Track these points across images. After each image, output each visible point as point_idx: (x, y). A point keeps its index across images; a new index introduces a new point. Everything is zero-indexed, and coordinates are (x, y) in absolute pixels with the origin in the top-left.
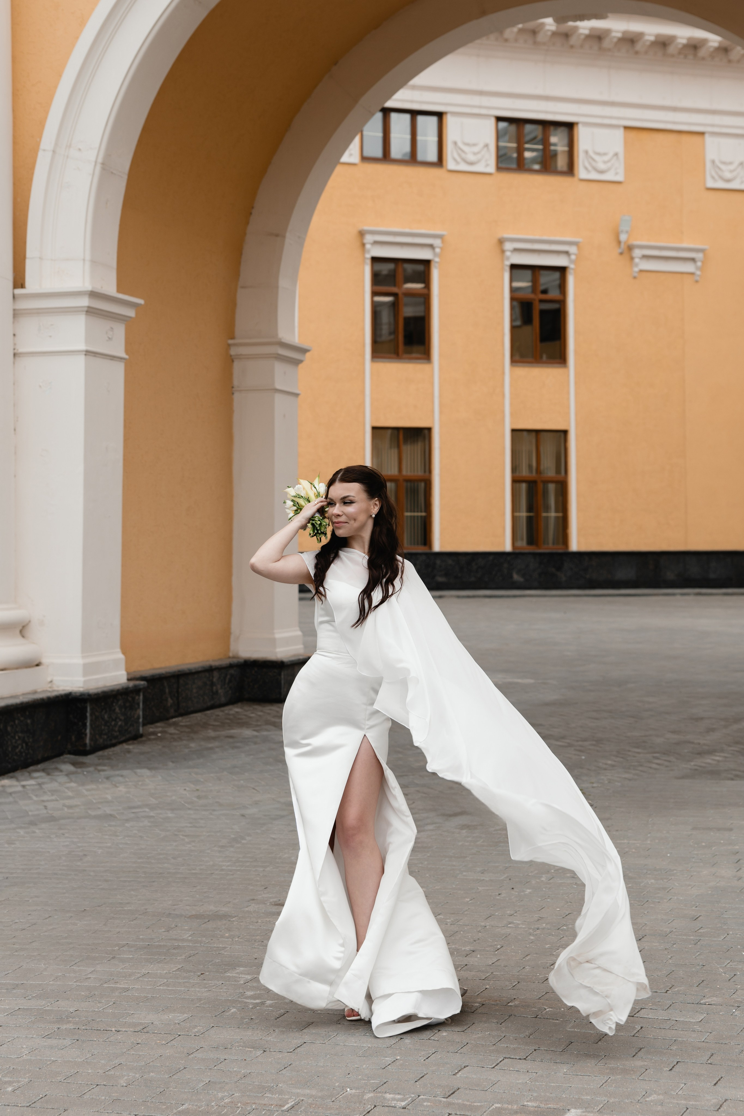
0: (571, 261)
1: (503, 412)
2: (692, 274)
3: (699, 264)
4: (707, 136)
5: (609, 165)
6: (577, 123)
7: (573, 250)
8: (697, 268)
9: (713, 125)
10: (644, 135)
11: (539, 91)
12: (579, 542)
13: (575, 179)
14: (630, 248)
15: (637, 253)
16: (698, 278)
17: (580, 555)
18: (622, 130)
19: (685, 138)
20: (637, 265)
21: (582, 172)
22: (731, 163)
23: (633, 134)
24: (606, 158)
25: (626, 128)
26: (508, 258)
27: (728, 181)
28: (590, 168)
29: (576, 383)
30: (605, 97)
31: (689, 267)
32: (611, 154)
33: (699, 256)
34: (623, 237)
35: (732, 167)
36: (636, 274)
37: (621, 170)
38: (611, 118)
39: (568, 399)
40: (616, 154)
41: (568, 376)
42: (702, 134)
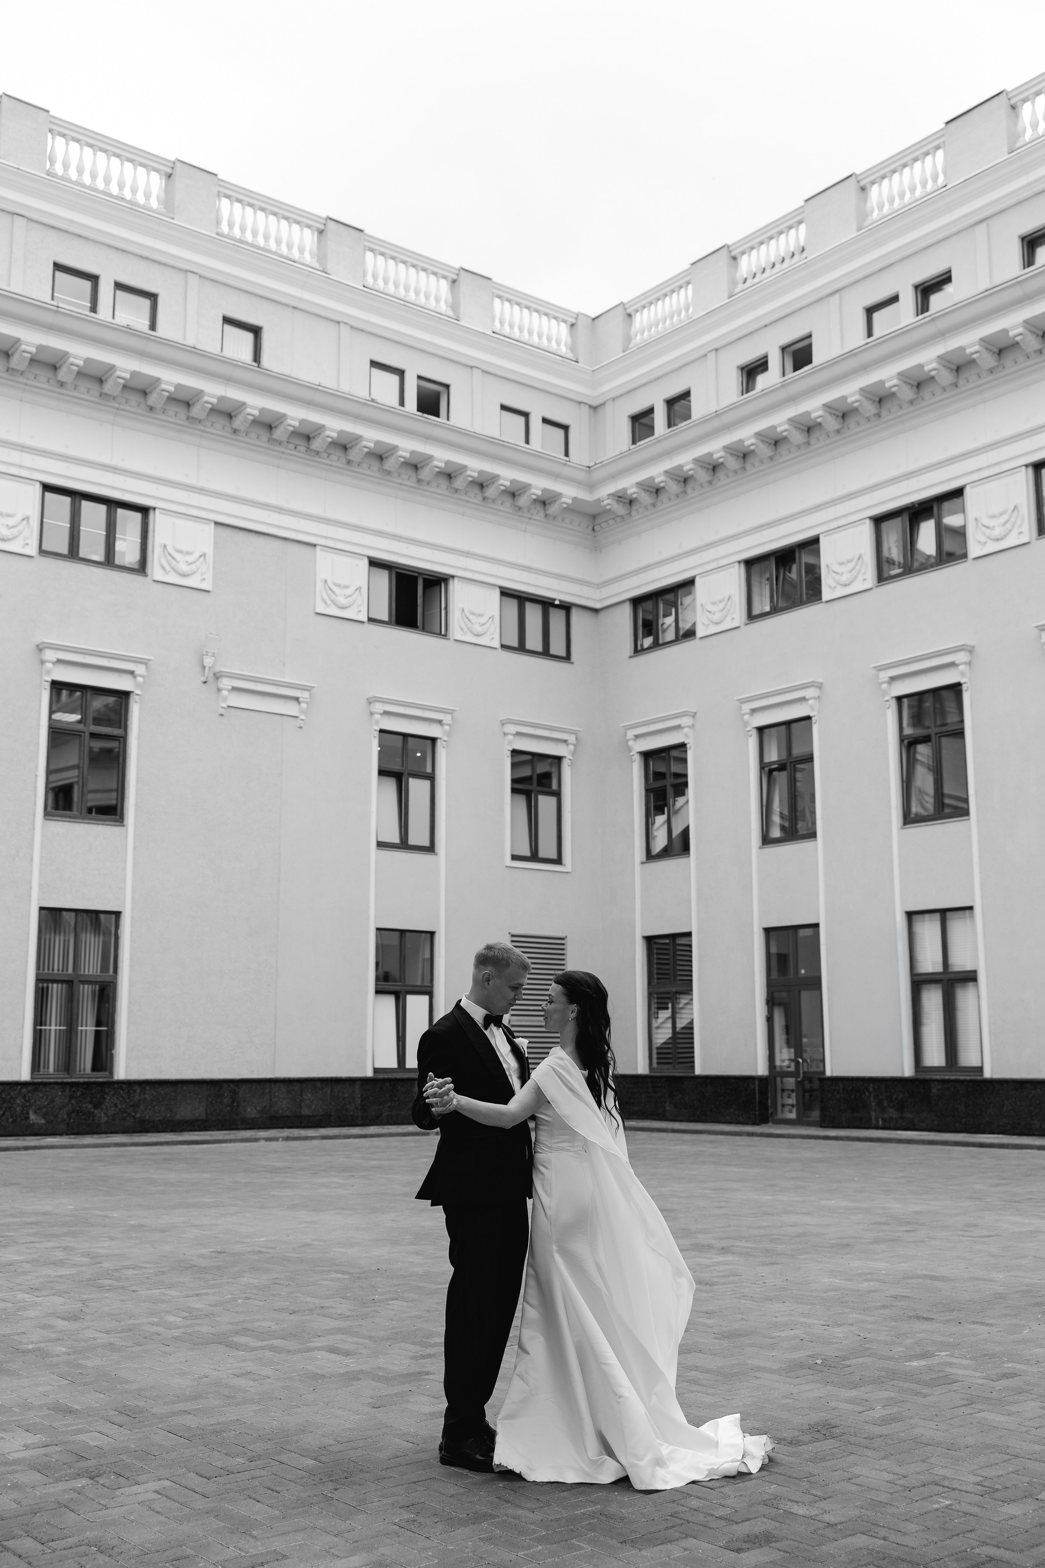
0: (138, 685)
1: (30, 882)
2: (297, 717)
3: (304, 705)
4: (318, 548)
5: (194, 566)
6: (154, 509)
7: (140, 669)
8: (302, 711)
9: (326, 538)
10: (241, 535)
11: (105, 459)
12: (127, 1067)
13: (148, 580)
14: (217, 676)
15: (226, 683)
16: (301, 724)
17: (129, 1084)
18: (212, 524)
19: (291, 547)
20: (225, 699)
21: (156, 570)
22: (346, 587)
23: (226, 533)
24: (190, 559)
25: (217, 523)
26: (49, 672)
27: (343, 608)
28: (168, 568)
29: (135, 849)
30: (192, 481)
31: (291, 709)
32: (197, 554)
33: (303, 695)
34: (208, 661)
35: (348, 592)
36: (222, 711)
37: (209, 577)
38: (198, 508)
39: (124, 869)
40: (204, 555)
41: (126, 837)
42: (315, 545)
